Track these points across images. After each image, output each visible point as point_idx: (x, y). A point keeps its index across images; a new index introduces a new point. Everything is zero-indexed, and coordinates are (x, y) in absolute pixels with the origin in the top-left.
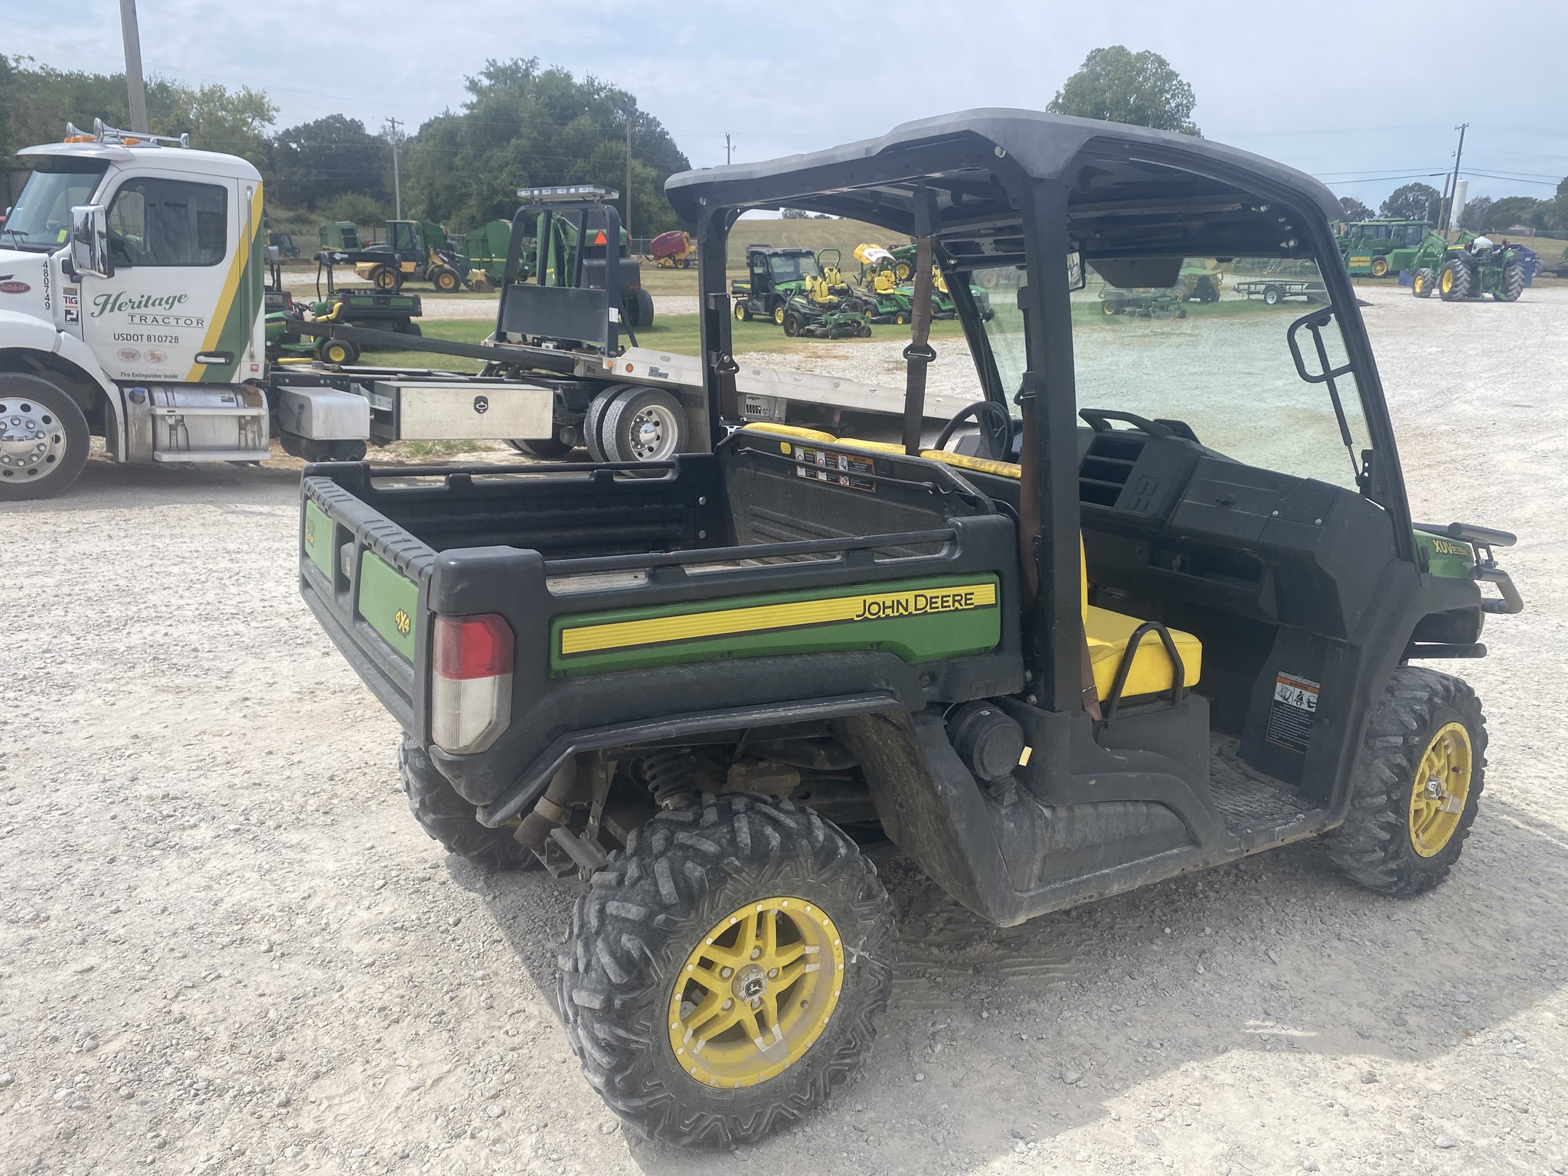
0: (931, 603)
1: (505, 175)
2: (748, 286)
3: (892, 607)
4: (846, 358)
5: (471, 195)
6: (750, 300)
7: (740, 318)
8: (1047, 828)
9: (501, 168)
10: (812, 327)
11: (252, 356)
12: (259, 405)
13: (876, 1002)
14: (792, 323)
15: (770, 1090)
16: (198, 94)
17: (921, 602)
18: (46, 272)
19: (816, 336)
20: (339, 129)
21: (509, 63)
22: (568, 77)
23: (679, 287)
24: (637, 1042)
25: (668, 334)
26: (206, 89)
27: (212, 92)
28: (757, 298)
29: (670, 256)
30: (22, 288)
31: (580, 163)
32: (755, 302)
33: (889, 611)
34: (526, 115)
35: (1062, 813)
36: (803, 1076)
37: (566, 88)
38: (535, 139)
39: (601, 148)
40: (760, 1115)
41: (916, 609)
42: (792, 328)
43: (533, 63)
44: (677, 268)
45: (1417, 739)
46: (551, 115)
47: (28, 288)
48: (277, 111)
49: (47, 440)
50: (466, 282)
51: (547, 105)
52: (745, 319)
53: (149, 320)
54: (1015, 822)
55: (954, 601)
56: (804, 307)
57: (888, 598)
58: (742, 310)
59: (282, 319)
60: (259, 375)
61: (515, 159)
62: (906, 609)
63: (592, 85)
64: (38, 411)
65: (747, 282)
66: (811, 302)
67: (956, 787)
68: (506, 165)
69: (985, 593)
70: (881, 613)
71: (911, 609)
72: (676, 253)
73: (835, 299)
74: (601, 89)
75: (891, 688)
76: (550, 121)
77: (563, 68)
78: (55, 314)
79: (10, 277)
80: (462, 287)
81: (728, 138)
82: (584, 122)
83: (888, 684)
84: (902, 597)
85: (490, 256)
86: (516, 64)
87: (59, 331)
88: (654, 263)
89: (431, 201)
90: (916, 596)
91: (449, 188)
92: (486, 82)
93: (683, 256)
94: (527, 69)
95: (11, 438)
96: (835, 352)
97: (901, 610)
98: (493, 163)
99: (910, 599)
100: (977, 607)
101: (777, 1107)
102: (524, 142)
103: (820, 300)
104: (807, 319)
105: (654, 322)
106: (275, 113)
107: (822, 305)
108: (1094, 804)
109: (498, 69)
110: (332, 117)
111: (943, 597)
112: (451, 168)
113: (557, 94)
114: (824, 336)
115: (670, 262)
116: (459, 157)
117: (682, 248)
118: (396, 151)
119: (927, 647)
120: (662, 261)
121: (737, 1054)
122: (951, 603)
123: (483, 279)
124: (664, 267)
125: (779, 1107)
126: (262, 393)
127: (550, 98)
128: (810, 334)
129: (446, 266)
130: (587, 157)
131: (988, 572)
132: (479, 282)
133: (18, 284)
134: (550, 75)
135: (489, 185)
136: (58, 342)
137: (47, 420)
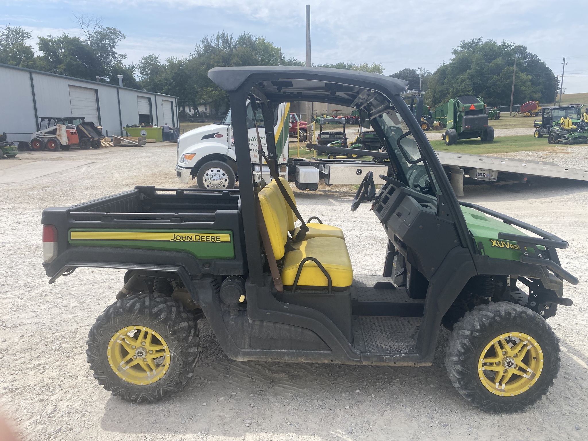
0: (202, 238)
1: (463, 84)
2: (541, 123)
3: (186, 238)
4: (569, 153)
5: (449, 93)
6: (541, 129)
7: (537, 136)
8: (249, 327)
9: (462, 82)
10: (561, 140)
11: (283, 156)
12: (285, 171)
13: (180, 371)
14: (552, 138)
15: (144, 388)
16: (359, 67)
17: (198, 238)
18: (227, 131)
19: (563, 144)
20: (407, 73)
21: (470, 41)
22: (495, 43)
23: (524, 124)
24: (94, 357)
25: (499, 144)
26: (362, 65)
27: (364, 66)
28: (545, 128)
29: (529, 112)
30: (221, 136)
31: (495, 77)
32: (544, 129)
33: (184, 239)
34: (474, 60)
35: (258, 323)
36: (155, 388)
37: (493, 48)
38: (477, 69)
39: (505, 70)
40: (138, 395)
41: (195, 240)
42: (552, 140)
43: (480, 39)
44: (532, 116)
45: (478, 334)
46: (485, 59)
47: (222, 136)
48: (384, 70)
49: (223, 181)
50: (432, 127)
51: (483, 55)
52: (538, 137)
53: (254, 145)
54: (234, 322)
55: (212, 239)
56: (558, 131)
57: (184, 235)
58: (538, 133)
59: (338, 143)
60: (286, 162)
61: (468, 78)
62: (191, 239)
63: (505, 45)
64: (222, 172)
65: (541, 121)
66: (562, 129)
67: (205, 304)
68: (464, 80)
69: (225, 237)
70: (181, 240)
71: (194, 239)
72: (532, 110)
73: (575, 127)
74: (508, 46)
75: (183, 265)
76: (484, 61)
77: (492, 40)
78: (229, 143)
79: (218, 133)
80: (431, 129)
81: (564, 59)
82: (499, 60)
83: (182, 264)
84: (190, 235)
85: (444, 116)
86: (473, 41)
87: (229, 148)
88: (522, 115)
89: (434, 97)
90: (195, 235)
91: (441, 91)
92: (460, 49)
93: (535, 111)
94: (477, 42)
95: (214, 180)
96: (565, 151)
97: (189, 239)
98: (459, 80)
99: (192, 236)
100: (222, 242)
101: (144, 394)
102: (472, 71)
103: (567, 127)
104: (559, 136)
105: (494, 140)
106: (383, 71)
107: (567, 130)
108: (275, 323)
109: (466, 44)
110: (406, 69)
111: (207, 237)
112: (443, 83)
113: (489, 50)
114: (566, 143)
115: (529, 114)
116: (446, 79)
117: (535, 108)
118: (421, 79)
119: (201, 254)
120: (525, 114)
121: (140, 374)
122: (210, 239)
123: (438, 125)
124: (526, 116)
125: (145, 394)
126: (287, 168)
127: (485, 52)
128: (559, 143)
129: (425, 121)
130: (499, 74)
131: (228, 230)
132: (437, 127)
133: (220, 135)
134: (487, 43)
135: (457, 89)
136: (228, 152)
137: (224, 175)
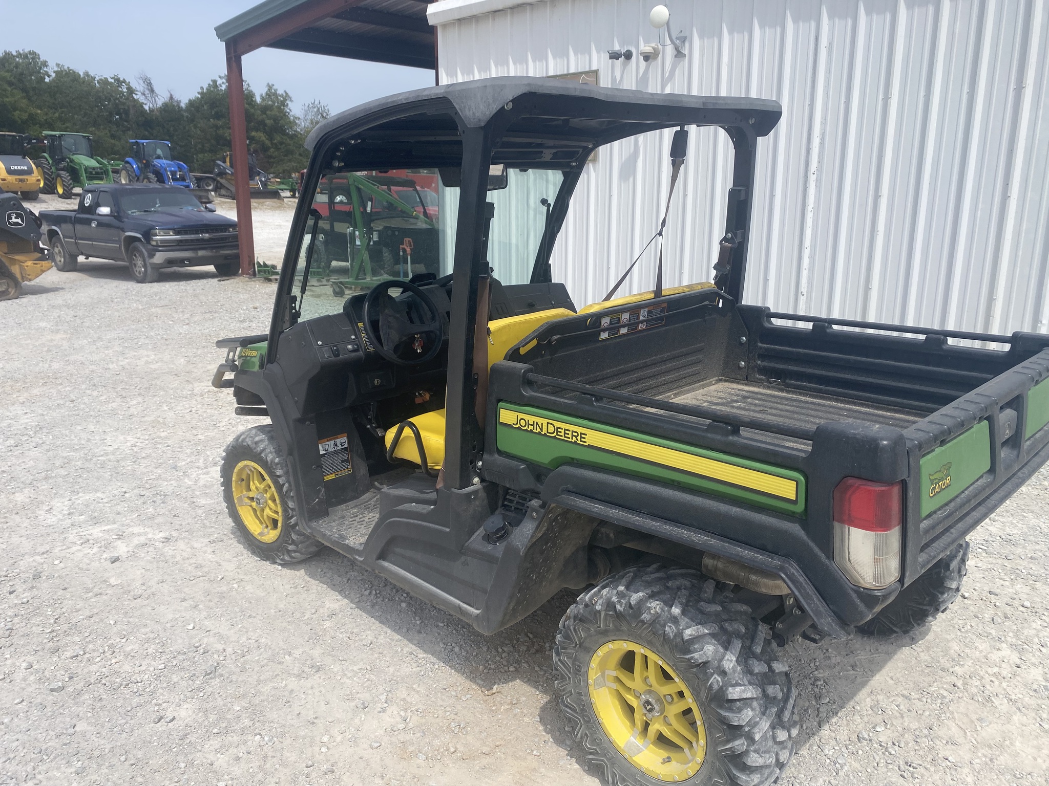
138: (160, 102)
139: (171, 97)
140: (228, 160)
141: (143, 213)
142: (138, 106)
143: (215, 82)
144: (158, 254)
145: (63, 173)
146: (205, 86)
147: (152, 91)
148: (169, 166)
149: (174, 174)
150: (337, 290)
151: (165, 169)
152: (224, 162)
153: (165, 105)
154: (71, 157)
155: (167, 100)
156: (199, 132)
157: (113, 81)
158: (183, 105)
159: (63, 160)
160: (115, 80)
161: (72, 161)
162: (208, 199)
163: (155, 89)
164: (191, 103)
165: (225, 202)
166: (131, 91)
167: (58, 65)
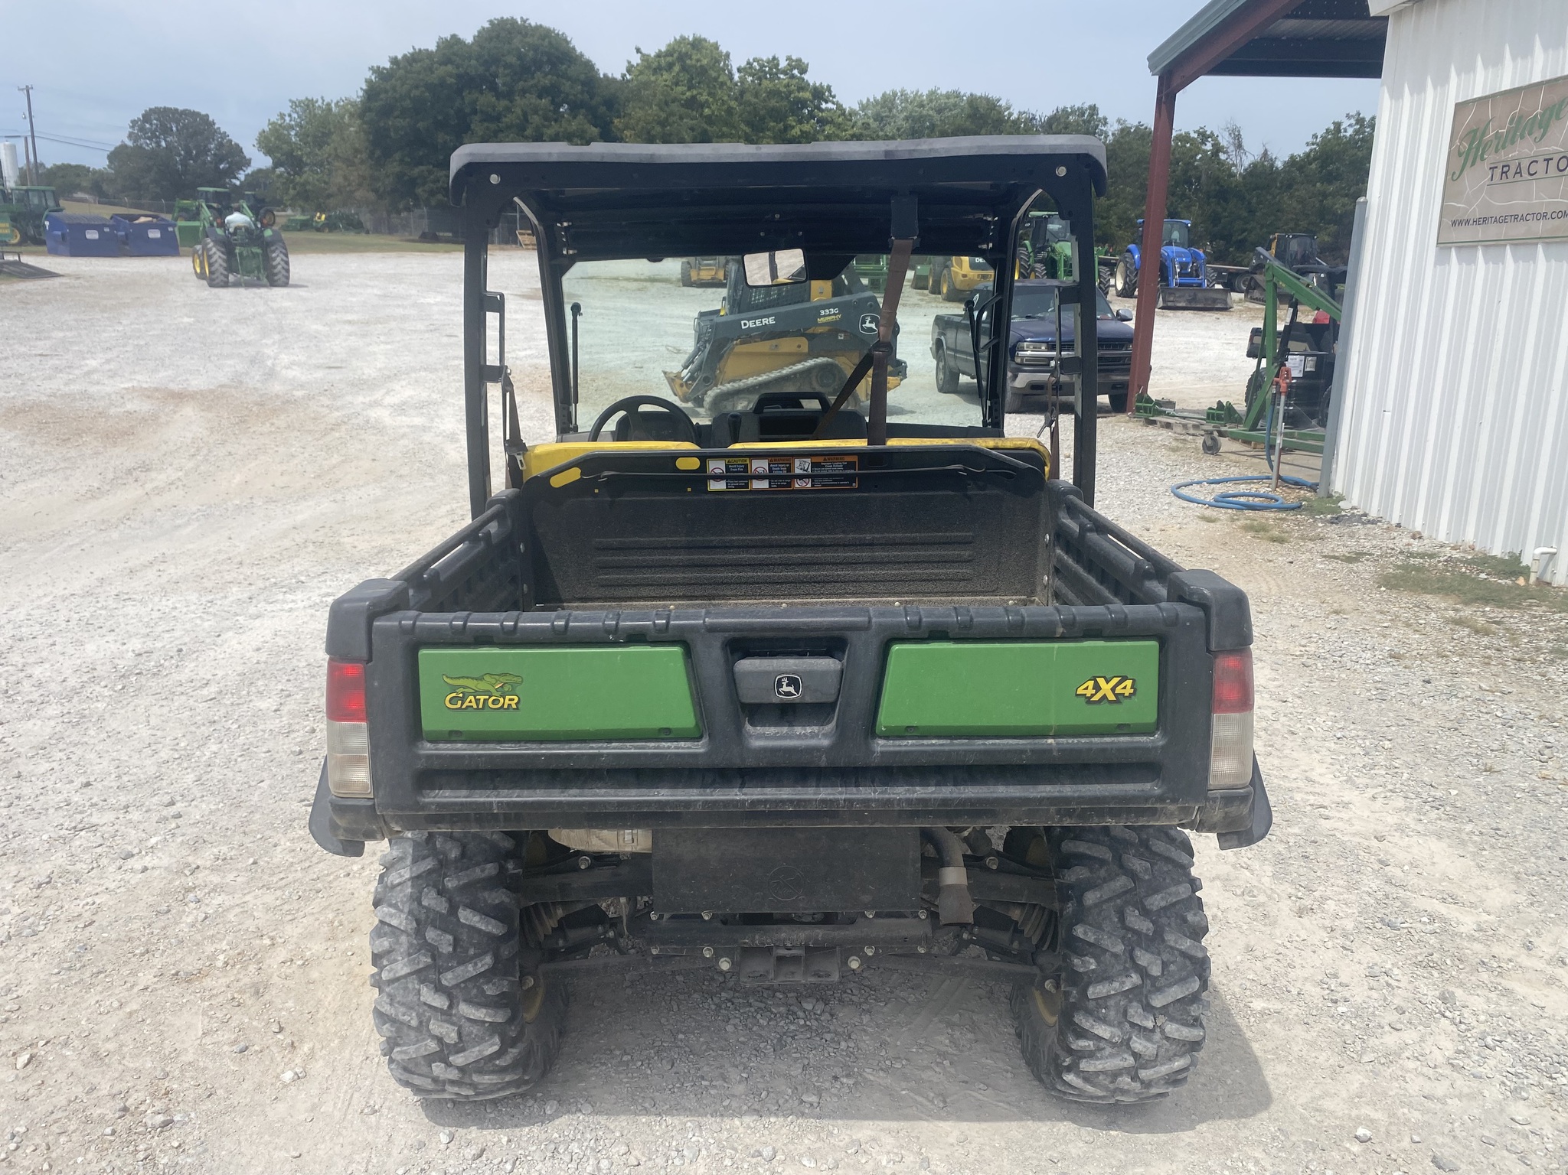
138: (1247, 161)
139: (1265, 154)
140: (1274, 245)
141: (1024, 320)
142: (1225, 169)
143: (1338, 125)
144: (1021, 375)
145: (1038, 265)
146: (1321, 132)
147: (1239, 146)
148: (1179, 255)
149: (1183, 266)
150: (1209, 443)
151: (1173, 260)
152: (1268, 249)
153: (1254, 166)
154: (1054, 245)
155: (1258, 158)
156: (1295, 204)
157: (1196, 136)
158: (1279, 164)
159: (1043, 249)
160: (1199, 134)
161: (1053, 250)
162: (1226, 303)
163: (1245, 144)
164: (1293, 162)
165: (1250, 309)
166: (1218, 149)
167: (1119, 121)
